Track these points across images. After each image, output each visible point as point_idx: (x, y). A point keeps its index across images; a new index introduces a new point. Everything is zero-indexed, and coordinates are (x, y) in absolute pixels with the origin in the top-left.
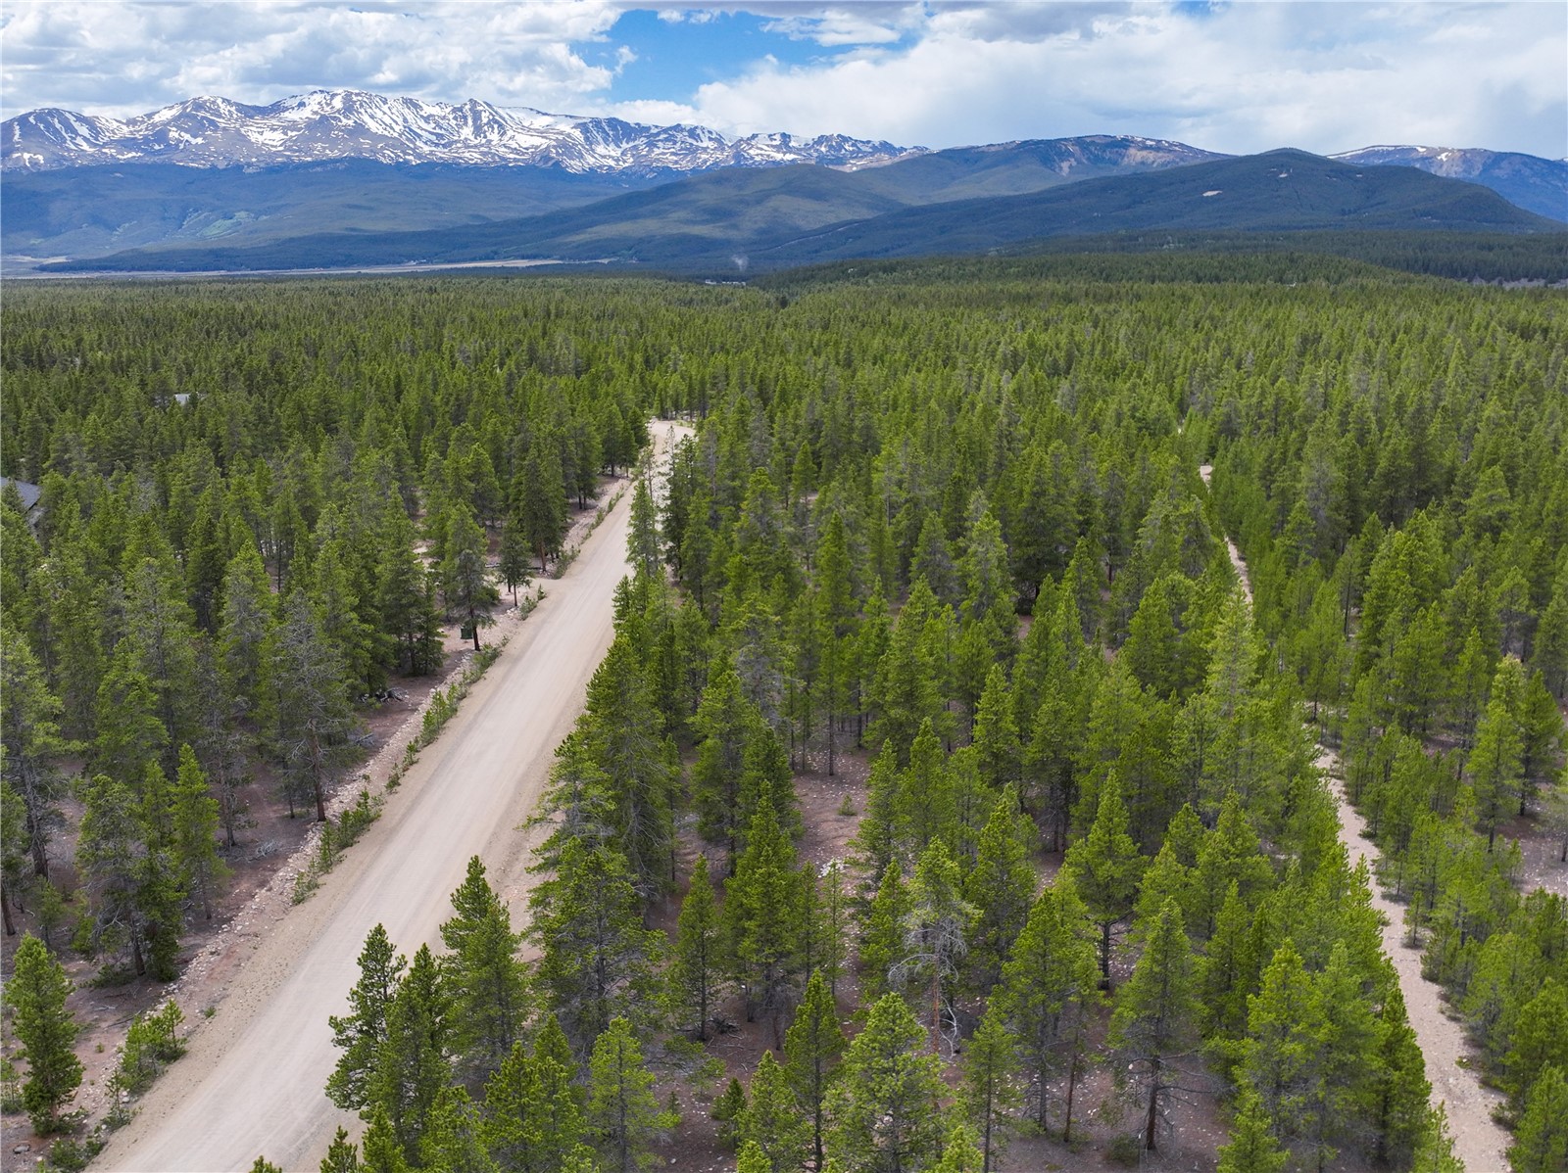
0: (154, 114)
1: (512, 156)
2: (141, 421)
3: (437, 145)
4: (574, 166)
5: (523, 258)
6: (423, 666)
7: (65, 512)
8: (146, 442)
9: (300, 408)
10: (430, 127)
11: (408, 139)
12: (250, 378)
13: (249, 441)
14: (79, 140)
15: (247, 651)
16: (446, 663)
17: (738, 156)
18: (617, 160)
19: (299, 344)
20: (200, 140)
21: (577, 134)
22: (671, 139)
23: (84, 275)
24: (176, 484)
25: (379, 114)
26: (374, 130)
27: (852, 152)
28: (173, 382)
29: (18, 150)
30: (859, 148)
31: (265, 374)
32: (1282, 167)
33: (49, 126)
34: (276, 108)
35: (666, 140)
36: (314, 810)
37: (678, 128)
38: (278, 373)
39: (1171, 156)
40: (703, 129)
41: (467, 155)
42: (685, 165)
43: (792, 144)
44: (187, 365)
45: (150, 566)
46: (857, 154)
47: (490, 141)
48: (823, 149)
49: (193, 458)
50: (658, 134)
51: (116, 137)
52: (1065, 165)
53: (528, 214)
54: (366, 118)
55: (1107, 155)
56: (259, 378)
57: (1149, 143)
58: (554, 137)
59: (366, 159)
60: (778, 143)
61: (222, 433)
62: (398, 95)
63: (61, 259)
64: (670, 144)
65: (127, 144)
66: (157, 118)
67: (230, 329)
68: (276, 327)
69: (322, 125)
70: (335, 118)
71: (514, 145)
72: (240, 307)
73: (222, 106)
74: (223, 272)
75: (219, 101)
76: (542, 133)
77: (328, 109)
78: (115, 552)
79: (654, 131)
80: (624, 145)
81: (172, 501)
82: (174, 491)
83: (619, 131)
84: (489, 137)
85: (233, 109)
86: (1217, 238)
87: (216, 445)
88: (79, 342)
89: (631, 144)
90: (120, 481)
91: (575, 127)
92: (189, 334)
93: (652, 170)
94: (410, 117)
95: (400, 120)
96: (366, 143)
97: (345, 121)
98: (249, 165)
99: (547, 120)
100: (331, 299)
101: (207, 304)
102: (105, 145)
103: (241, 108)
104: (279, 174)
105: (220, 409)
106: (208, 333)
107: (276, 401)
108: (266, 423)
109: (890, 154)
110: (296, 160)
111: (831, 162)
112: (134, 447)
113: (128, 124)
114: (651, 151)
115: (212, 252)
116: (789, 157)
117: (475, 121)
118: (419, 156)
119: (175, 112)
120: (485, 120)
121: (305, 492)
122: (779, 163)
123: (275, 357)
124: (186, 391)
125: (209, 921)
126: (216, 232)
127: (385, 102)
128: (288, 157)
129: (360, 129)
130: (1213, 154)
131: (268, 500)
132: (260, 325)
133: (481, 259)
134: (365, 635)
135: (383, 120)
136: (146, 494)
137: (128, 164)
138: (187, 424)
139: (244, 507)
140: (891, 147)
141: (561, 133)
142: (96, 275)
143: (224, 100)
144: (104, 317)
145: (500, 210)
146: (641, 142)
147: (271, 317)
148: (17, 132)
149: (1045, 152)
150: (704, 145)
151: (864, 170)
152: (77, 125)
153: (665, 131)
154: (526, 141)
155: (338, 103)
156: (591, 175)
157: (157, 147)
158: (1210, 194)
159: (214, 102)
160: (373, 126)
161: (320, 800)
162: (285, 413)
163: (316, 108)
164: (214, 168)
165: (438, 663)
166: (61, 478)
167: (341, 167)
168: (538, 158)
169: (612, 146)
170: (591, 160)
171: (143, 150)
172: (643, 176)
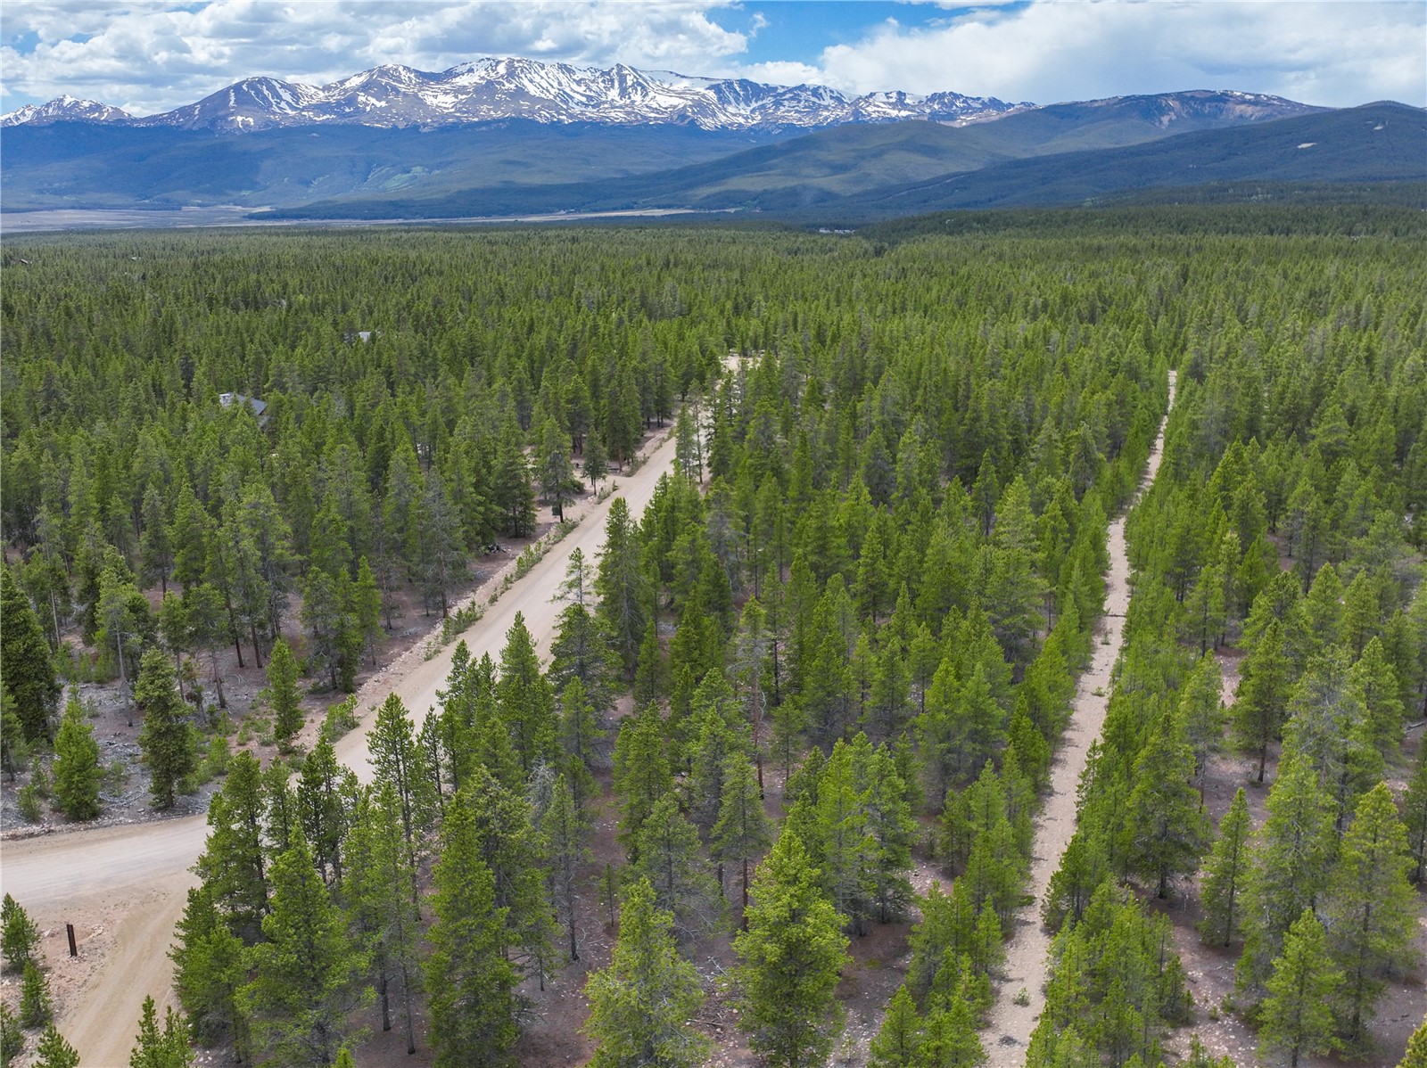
0: (346, 80)
1: (653, 115)
2: (334, 354)
3: (587, 106)
4: (708, 123)
5: (659, 208)
6: (521, 531)
7: (284, 419)
8: (338, 370)
9: (452, 345)
10: (582, 89)
11: (562, 101)
12: (417, 318)
13: (413, 370)
14: (283, 105)
15: (402, 510)
16: (538, 530)
17: (856, 113)
18: (747, 118)
19: (458, 290)
20: (383, 104)
21: (711, 94)
22: (796, 98)
23: (285, 223)
24: (360, 401)
25: (537, 79)
26: (532, 93)
27: (963, 109)
28: (358, 322)
29: (232, 114)
30: (969, 105)
31: (429, 316)
32: (1379, 120)
33: (259, 92)
34: (450, 74)
35: (792, 98)
36: (441, 613)
37: (802, 88)
38: (439, 316)
39: (1269, 110)
40: (825, 88)
41: (613, 114)
42: (808, 122)
43: (907, 101)
44: (369, 307)
45: (343, 449)
46: (967, 110)
47: (633, 102)
48: (936, 107)
49: (371, 382)
50: (785, 93)
51: (314, 102)
52: (1165, 119)
53: (664, 168)
54: (526, 82)
55: (1207, 110)
56: (424, 319)
57: (1248, 97)
58: (690, 97)
59: (525, 119)
60: (893, 100)
61: (393, 364)
62: (556, 61)
63: (266, 209)
64: (794, 103)
65: (322, 108)
66: (348, 85)
67: (403, 275)
68: (441, 273)
69: (487, 89)
70: (499, 83)
71: (655, 106)
72: (413, 255)
73: (403, 73)
74: (400, 221)
75: (401, 69)
76: (680, 95)
77: (493, 74)
78: (319, 446)
79: (781, 91)
80: (754, 105)
81: (357, 413)
82: (358, 406)
83: (752, 91)
84: (633, 98)
85: (412, 76)
86: (1307, 189)
87: (388, 373)
88: (285, 286)
89: (760, 103)
90: (322, 398)
91: (709, 88)
92: (371, 280)
93: (778, 127)
94: (564, 81)
95: (555, 84)
96: (525, 104)
97: (507, 85)
98: (425, 125)
99: (685, 84)
100: (488, 248)
101: (387, 252)
102: (303, 110)
103: (419, 74)
104: (451, 133)
105: (392, 345)
106: (386, 279)
107: (435, 338)
108: (427, 356)
109: (998, 110)
110: (465, 120)
111: (943, 118)
112: (329, 373)
113: (323, 90)
114: (777, 109)
115: (391, 203)
116: (904, 113)
117: (620, 84)
118: (570, 116)
119: (363, 78)
120: (630, 83)
121: (449, 409)
122: (894, 119)
123: (437, 302)
124: (367, 329)
125: (373, 666)
126: (396, 185)
127: (543, 68)
128: (458, 118)
129: (520, 93)
130: (1310, 107)
131: (423, 414)
132: (428, 272)
133: (623, 209)
134: (480, 504)
135: (541, 83)
136: (339, 408)
137: (324, 125)
138: (368, 357)
139: (405, 417)
140: (1000, 103)
141: (697, 94)
142: (295, 222)
143: (405, 68)
144: (303, 264)
145: (641, 164)
146: (769, 101)
147: (437, 265)
148: (233, 98)
149: (1148, 106)
150: (826, 103)
151: (974, 126)
152: (281, 92)
153: (791, 90)
154: (665, 101)
155: (502, 69)
156: (723, 132)
157: (347, 110)
158: (1304, 146)
159: (396, 70)
160: (532, 90)
161: (444, 607)
162: (440, 350)
163: (483, 74)
164: (395, 127)
165: (532, 529)
166: (281, 396)
167: (504, 126)
168: (675, 117)
169: (742, 105)
170: (723, 118)
171: (336, 113)
172: (769, 132)
